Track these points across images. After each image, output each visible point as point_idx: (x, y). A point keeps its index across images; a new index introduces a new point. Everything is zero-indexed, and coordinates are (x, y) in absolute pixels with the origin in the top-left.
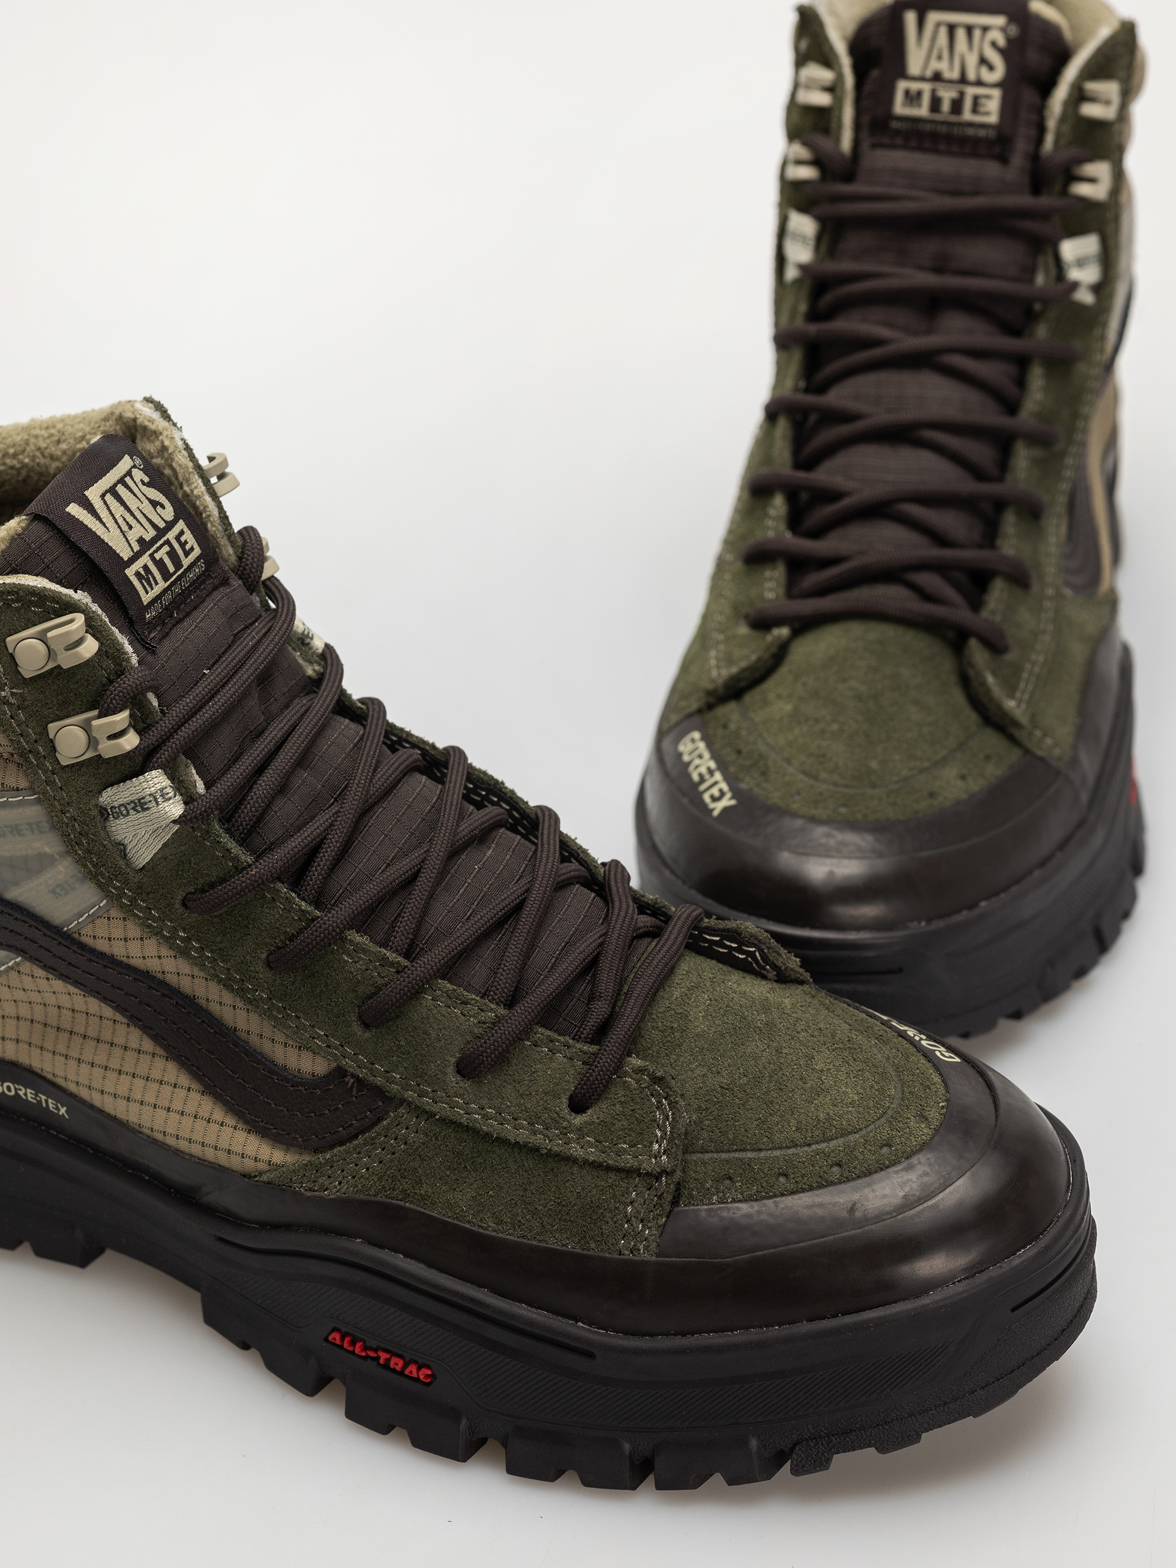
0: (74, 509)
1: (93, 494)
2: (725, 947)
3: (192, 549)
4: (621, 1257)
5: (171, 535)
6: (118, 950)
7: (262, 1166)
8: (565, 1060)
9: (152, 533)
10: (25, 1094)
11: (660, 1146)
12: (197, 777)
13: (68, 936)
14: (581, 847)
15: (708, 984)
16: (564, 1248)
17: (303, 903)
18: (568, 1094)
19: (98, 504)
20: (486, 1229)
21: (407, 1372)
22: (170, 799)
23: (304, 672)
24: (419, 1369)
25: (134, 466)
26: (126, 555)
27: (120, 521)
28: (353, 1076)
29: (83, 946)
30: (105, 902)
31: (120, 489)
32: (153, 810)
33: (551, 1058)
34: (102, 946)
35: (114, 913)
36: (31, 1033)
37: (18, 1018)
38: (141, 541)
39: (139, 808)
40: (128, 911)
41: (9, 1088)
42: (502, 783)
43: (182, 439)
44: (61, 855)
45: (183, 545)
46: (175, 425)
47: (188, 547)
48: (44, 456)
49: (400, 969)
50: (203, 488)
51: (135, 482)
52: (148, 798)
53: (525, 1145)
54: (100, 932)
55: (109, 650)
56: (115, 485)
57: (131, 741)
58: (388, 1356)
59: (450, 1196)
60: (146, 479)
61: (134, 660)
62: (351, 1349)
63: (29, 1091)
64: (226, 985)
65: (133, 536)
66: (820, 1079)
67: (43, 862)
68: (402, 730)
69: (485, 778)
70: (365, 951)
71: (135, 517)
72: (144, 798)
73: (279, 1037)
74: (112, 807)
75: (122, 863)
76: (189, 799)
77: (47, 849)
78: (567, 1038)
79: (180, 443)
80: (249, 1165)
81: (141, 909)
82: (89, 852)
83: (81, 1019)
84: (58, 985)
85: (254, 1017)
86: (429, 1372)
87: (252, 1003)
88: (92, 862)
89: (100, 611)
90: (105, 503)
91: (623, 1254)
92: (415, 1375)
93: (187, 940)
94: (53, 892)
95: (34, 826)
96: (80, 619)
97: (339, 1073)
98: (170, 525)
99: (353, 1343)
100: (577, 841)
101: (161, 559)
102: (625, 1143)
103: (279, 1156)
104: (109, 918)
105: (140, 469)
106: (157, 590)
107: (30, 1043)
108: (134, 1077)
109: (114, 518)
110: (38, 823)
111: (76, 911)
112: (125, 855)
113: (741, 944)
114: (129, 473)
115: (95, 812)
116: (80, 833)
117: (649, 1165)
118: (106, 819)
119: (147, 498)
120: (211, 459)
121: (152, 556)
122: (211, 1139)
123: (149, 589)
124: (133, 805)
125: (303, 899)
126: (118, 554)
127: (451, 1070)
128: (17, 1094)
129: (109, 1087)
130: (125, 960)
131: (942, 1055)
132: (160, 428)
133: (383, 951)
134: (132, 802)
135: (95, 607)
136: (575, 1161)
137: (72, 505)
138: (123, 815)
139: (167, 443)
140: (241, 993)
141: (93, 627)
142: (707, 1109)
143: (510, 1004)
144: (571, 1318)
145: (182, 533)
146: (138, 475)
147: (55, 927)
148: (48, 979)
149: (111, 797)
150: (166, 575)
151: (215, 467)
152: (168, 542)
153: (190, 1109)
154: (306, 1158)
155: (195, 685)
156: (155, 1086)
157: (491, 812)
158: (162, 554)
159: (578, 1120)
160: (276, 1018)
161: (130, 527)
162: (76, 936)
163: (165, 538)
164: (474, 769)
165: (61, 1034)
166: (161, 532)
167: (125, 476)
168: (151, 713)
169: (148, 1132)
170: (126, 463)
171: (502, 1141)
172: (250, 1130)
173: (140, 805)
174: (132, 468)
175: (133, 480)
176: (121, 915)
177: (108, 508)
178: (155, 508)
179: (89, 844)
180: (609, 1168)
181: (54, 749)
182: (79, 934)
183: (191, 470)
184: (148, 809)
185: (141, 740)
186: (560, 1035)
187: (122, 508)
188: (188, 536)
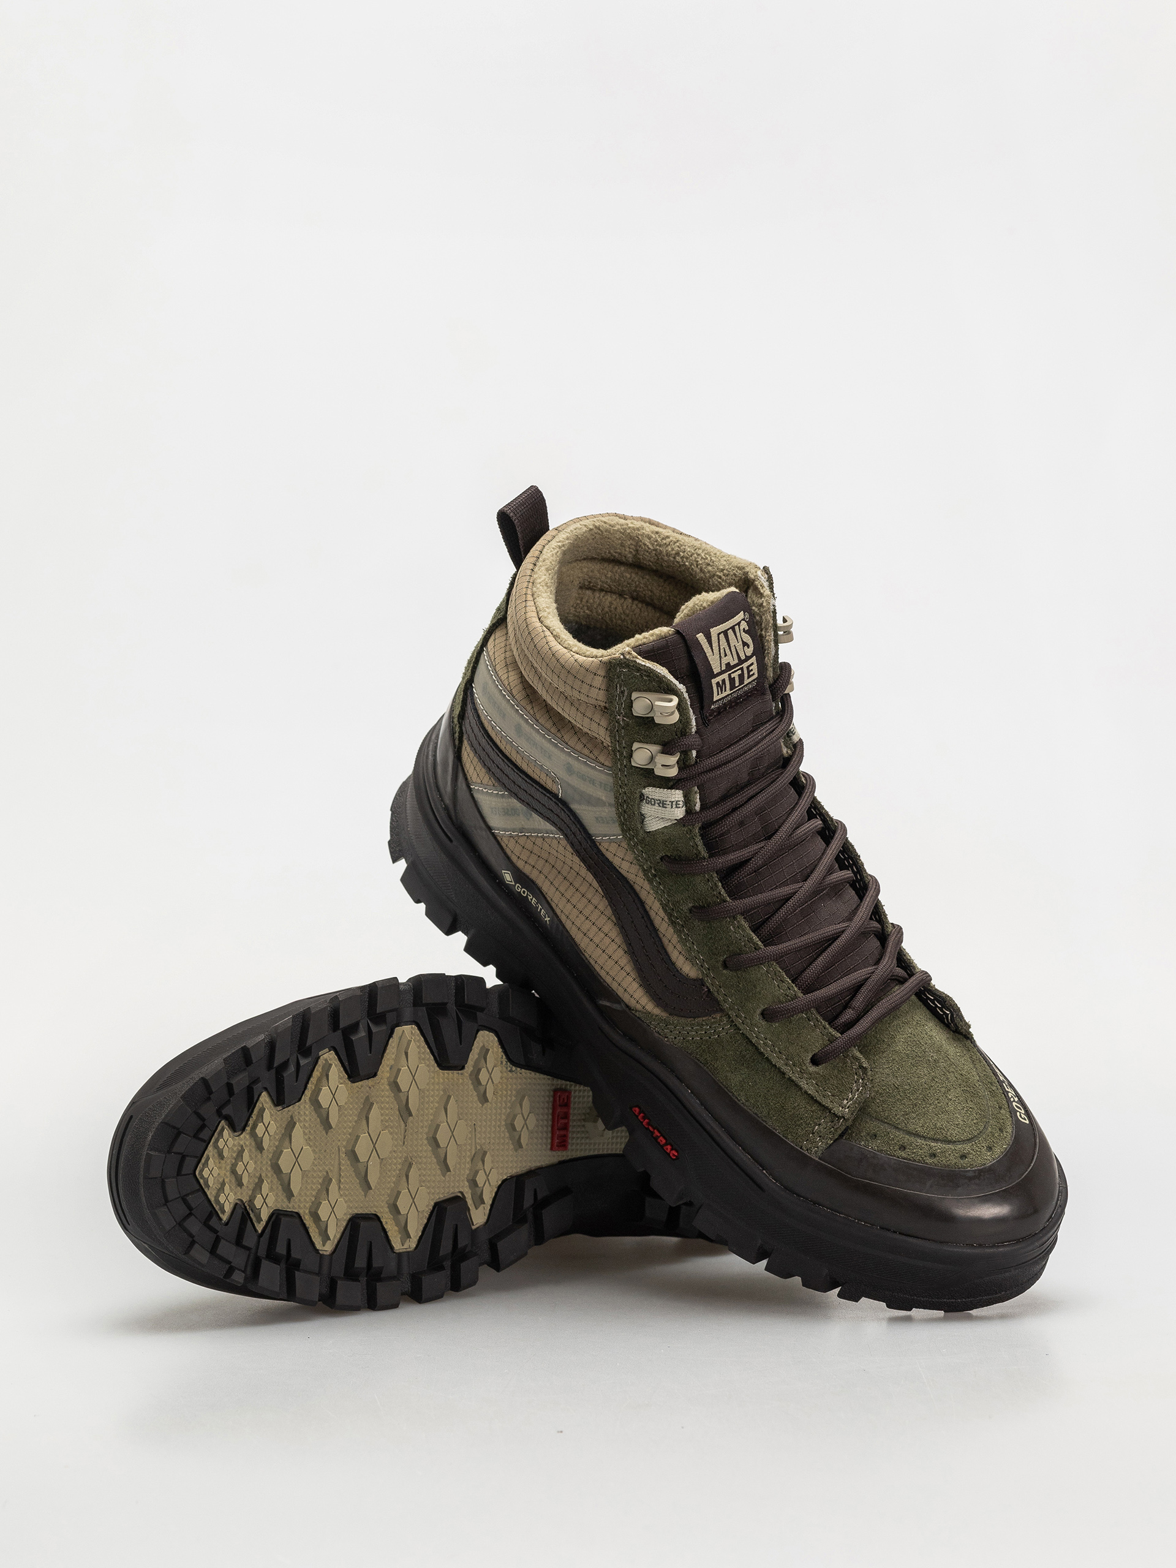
0: (700, 637)
1: (714, 631)
2: (934, 1004)
3: (754, 674)
4: (801, 1150)
5: (745, 665)
6: (616, 862)
7: (639, 1007)
8: (820, 1034)
9: (736, 661)
10: (532, 899)
11: (848, 1103)
12: (698, 800)
13: (593, 842)
14: (885, 912)
15: (915, 1023)
16: (774, 1131)
17: (723, 890)
18: (814, 1053)
19: (714, 638)
20: (739, 1101)
21: (665, 1148)
22: (679, 807)
23: (781, 751)
24: (672, 1150)
25: (743, 620)
26: (716, 671)
27: (722, 651)
28: (707, 987)
29: (599, 851)
30: (621, 837)
31: (730, 632)
32: (667, 809)
33: (813, 1030)
34: (609, 856)
35: (624, 844)
36: (550, 872)
37: (546, 861)
38: (728, 664)
39: (661, 805)
40: (632, 848)
41: (524, 892)
42: (859, 856)
43: (774, 606)
44: (610, 805)
45: (749, 671)
46: (774, 594)
47: (751, 673)
48: (697, 566)
49: (757, 948)
50: (772, 637)
51: (740, 630)
52: (668, 803)
53: (779, 1069)
54: (611, 849)
55: (684, 721)
56: (728, 629)
57: (673, 772)
58: (659, 1135)
59: (729, 1074)
60: (747, 628)
61: (694, 730)
62: (642, 1120)
63: (534, 899)
64: (664, 907)
65: (725, 661)
66: (948, 1104)
67: (598, 802)
68: (819, 803)
69: (851, 849)
70: (744, 930)
71: (731, 651)
72: (666, 801)
73: (679, 946)
74: (647, 797)
75: (639, 826)
76: (689, 812)
77: (604, 798)
78: (827, 1023)
79: (772, 607)
80: (632, 1003)
81: (638, 851)
82: (625, 812)
83: (580, 880)
84: (577, 859)
85: (671, 930)
86: (676, 1154)
87: (673, 923)
88: (624, 817)
89: (687, 698)
90: (719, 639)
91: (803, 1149)
92: (668, 1151)
93: (655, 876)
94: (597, 818)
95: (603, 785)
96: (675, 700)
97: (700, 982)
98: (748, 658)
99: (644, 1118)
100: (884, 907)
101: (734, 678)
102: (830, 1092)
103: (650, 1007)
104: (619, 845)
105: (746, 621)
106: (724, 694)
107: (547, 877)
108: (593, 924)
109: (719, 648)
110: (605, 785)
111: (604, 833)
112: (643, 822)
113: (943, 1006)
114: (739, 624)
115: (638, 795)
116: (625, 801)
117: (838, 1110)
118: (642, 801)
119: (742, 640)
120: (785, 621)
121: (730, 675)
122: (619, 979)
123: (720, 693)
124: (659, 802)
125: (724, 888)
126: (712, 669)
127: (759, 1011)
128: (527, 896)
129: (578, 923)
130: (618, 868)
131: (1020, 1116)
132: (765, 594)
133: (753, 935)
134: (659, 800)
135: (686, 695)
136: (801, 1089)
137: (701, 634)
138: (651, 803)
139: (765, 604)
140: (670, 916)
141: (680, 707)
142: (881, 1094)
143: (807, 990)
144: (761, 1166)
145: (752, 664)
146: (744, 625)
147: (589, 834)
148: (572, 854)
149: (650, 792)
150: (732, 686)
151: (784, 627)
152: (742, 669)
153: (615, 957)
154: (664, 1015)
155: (720, 752)
156: (602, 935)
157: (848, 874)
158: (735, 675)
159: (812, 1069)
160: (681, 938)
161: (726, 655)
162: (598, 844)
163: (741, 666)
164: (849, 842)
165: (565, 882)
166: (741, 662)
167: (736, 625)
168: (690, 759)
169: (588, 957)
170: (741, 615)
171: (768, 1060)
172: (641, 985)
173: (662, 804)
174: (742, 620)
175: (739, 628)
176: (626, 846)
177: (719, 642)
178: (744, 646)
179: (627, 808)
180: (816, 1101)
181: (631, 756)
182: (600, 844)
183: (770, 625)
184: (666, 807)
185: (679, 772)
186: (823, 1020)
187: (726, 644)
188: (754, 668)
